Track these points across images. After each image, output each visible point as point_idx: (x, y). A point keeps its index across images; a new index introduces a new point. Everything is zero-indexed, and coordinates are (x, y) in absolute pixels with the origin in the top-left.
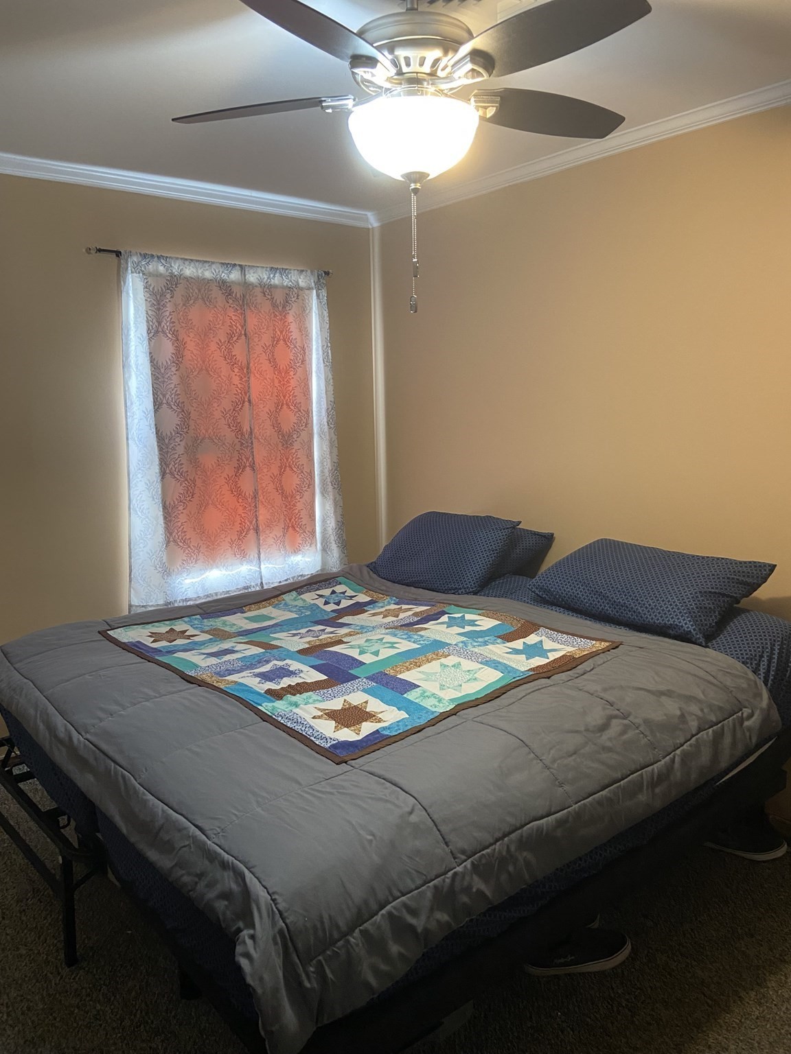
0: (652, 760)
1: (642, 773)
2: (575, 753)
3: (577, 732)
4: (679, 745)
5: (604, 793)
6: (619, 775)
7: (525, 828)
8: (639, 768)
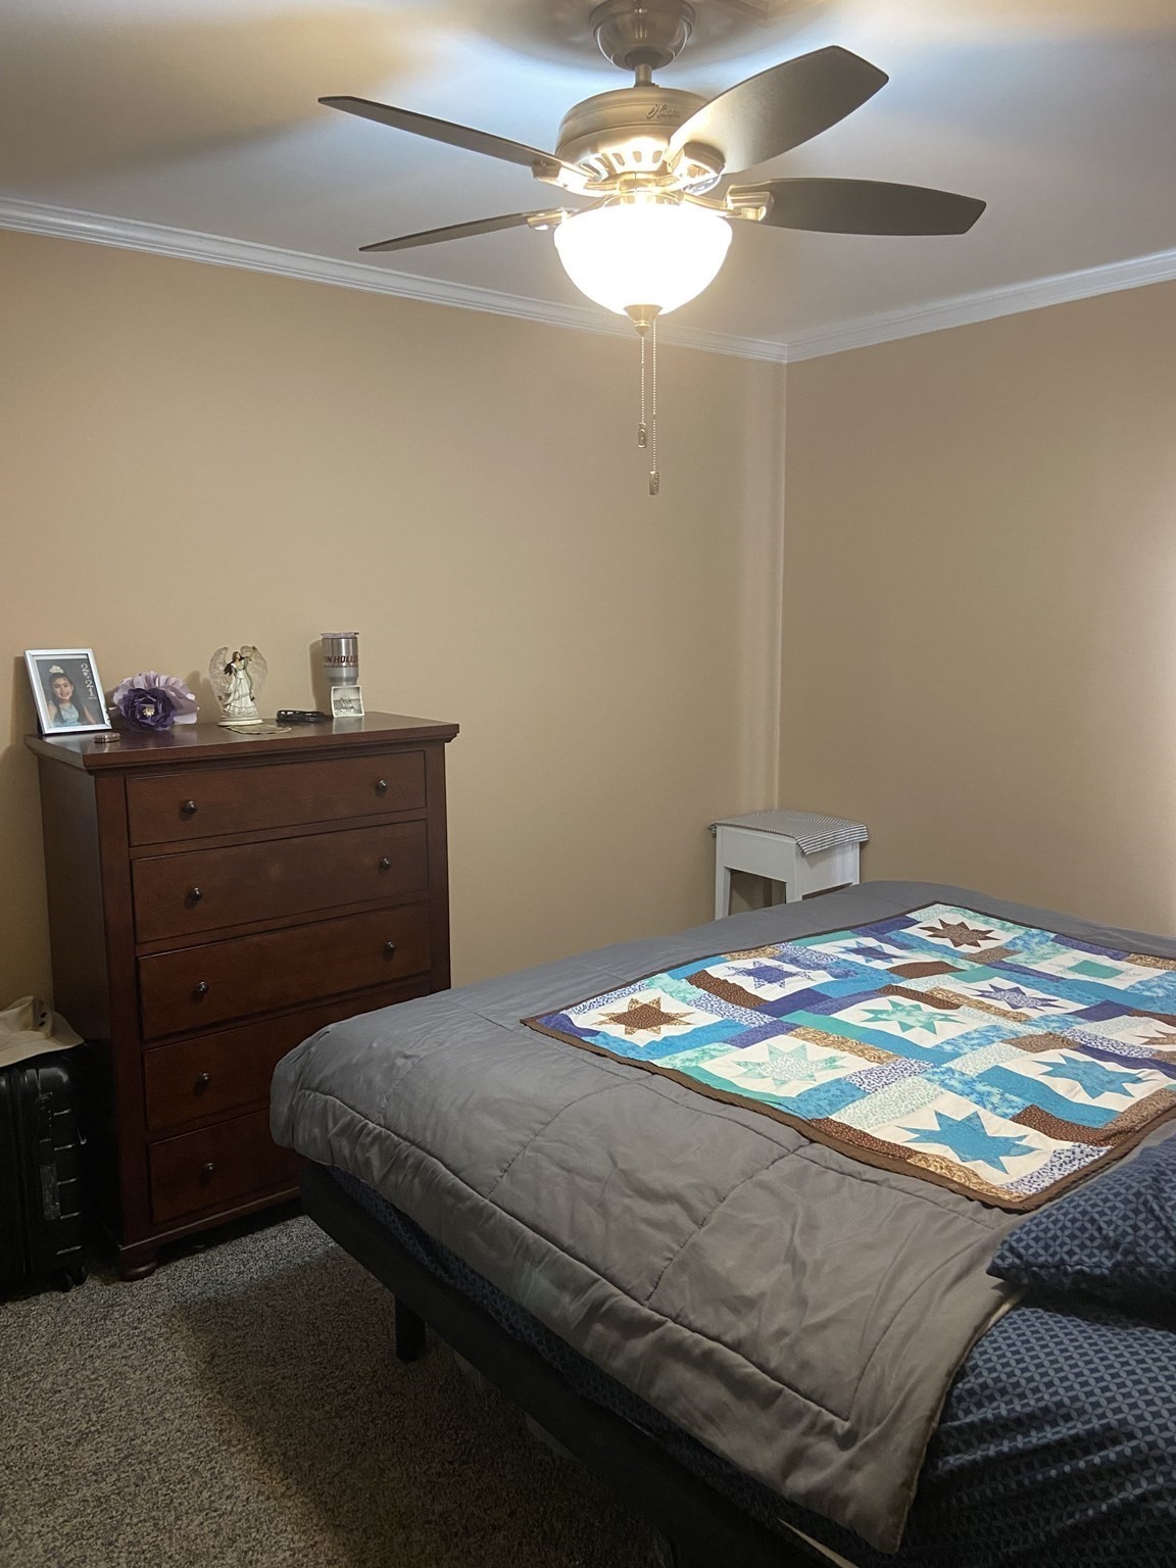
0: (629, 1287)
1: (599, 1280)
2: (569, 1171)
3: (615, 1164)
4: (686, 1323)
5: (530, 1233)
6: (567, 1241)
7: (430, 1158)
8: (602, 1269)
